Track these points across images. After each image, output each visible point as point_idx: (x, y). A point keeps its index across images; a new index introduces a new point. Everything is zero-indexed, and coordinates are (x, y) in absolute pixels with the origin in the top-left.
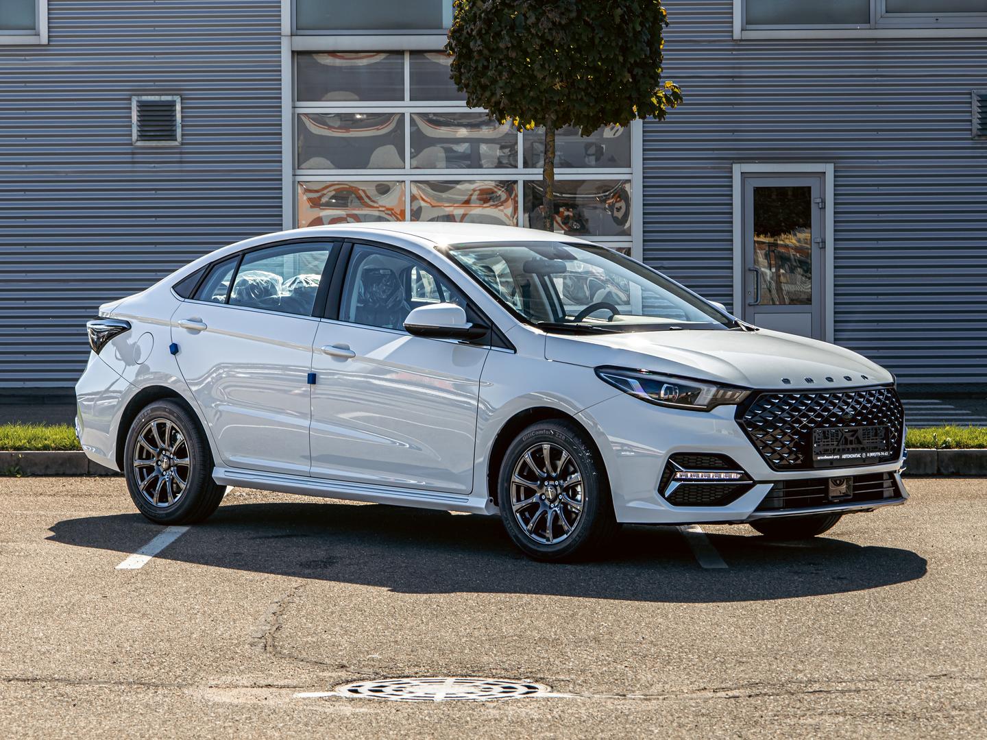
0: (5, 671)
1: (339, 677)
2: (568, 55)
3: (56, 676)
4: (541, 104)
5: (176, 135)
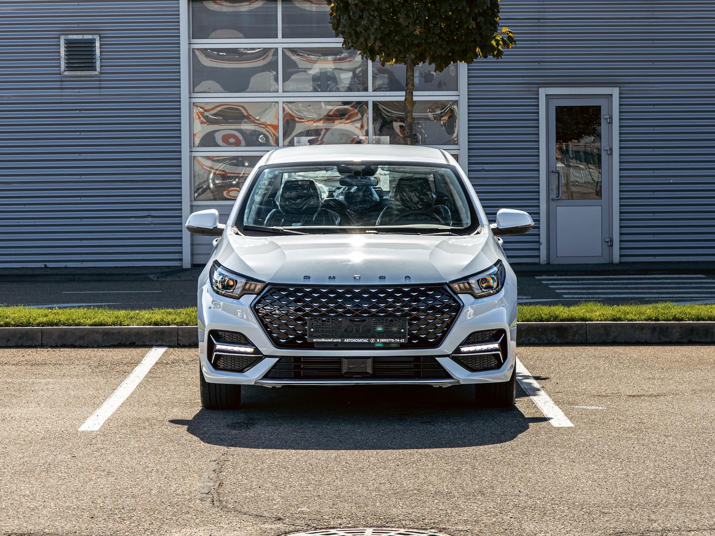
0: (4, 526)
1: (279, 529)
2: (425, 6)
3: (47, 530)
4: (404, 46)
5: (96, 66)
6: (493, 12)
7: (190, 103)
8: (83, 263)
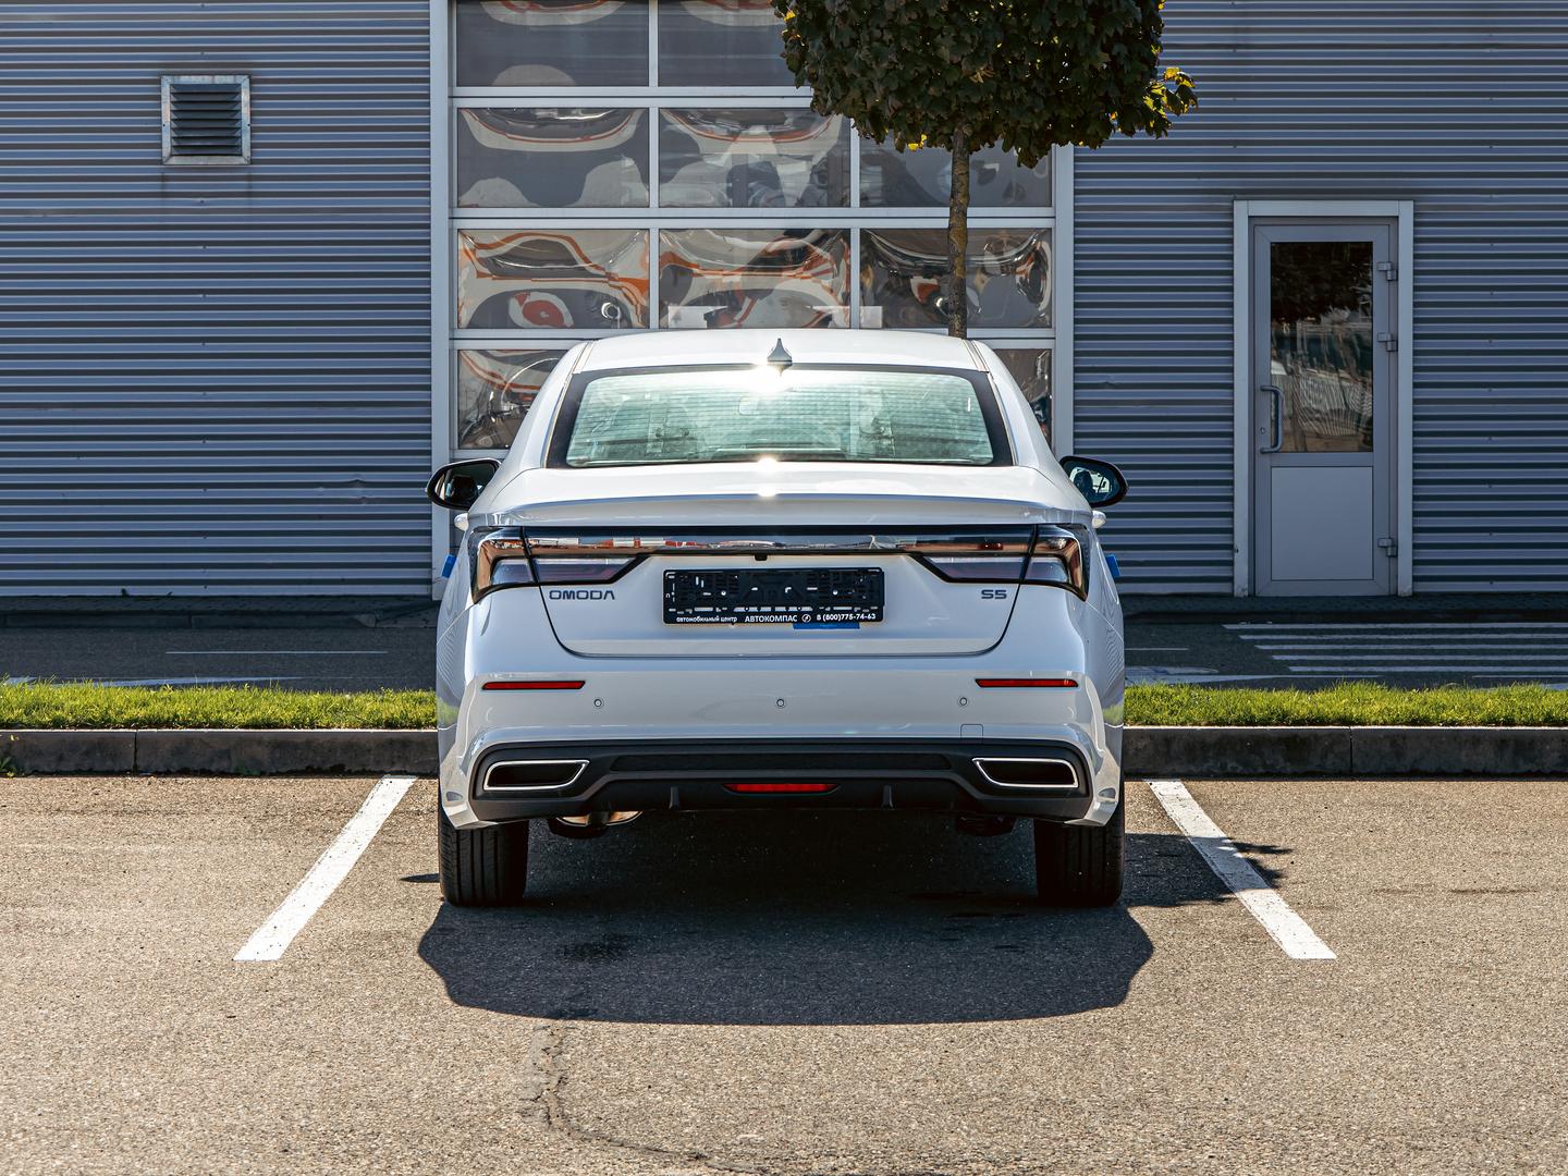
2: (997, 19)
4: (949, 108)
5: (241, 146)
6: (1147, 34)
7: (451, 230)
8: (209, 587)
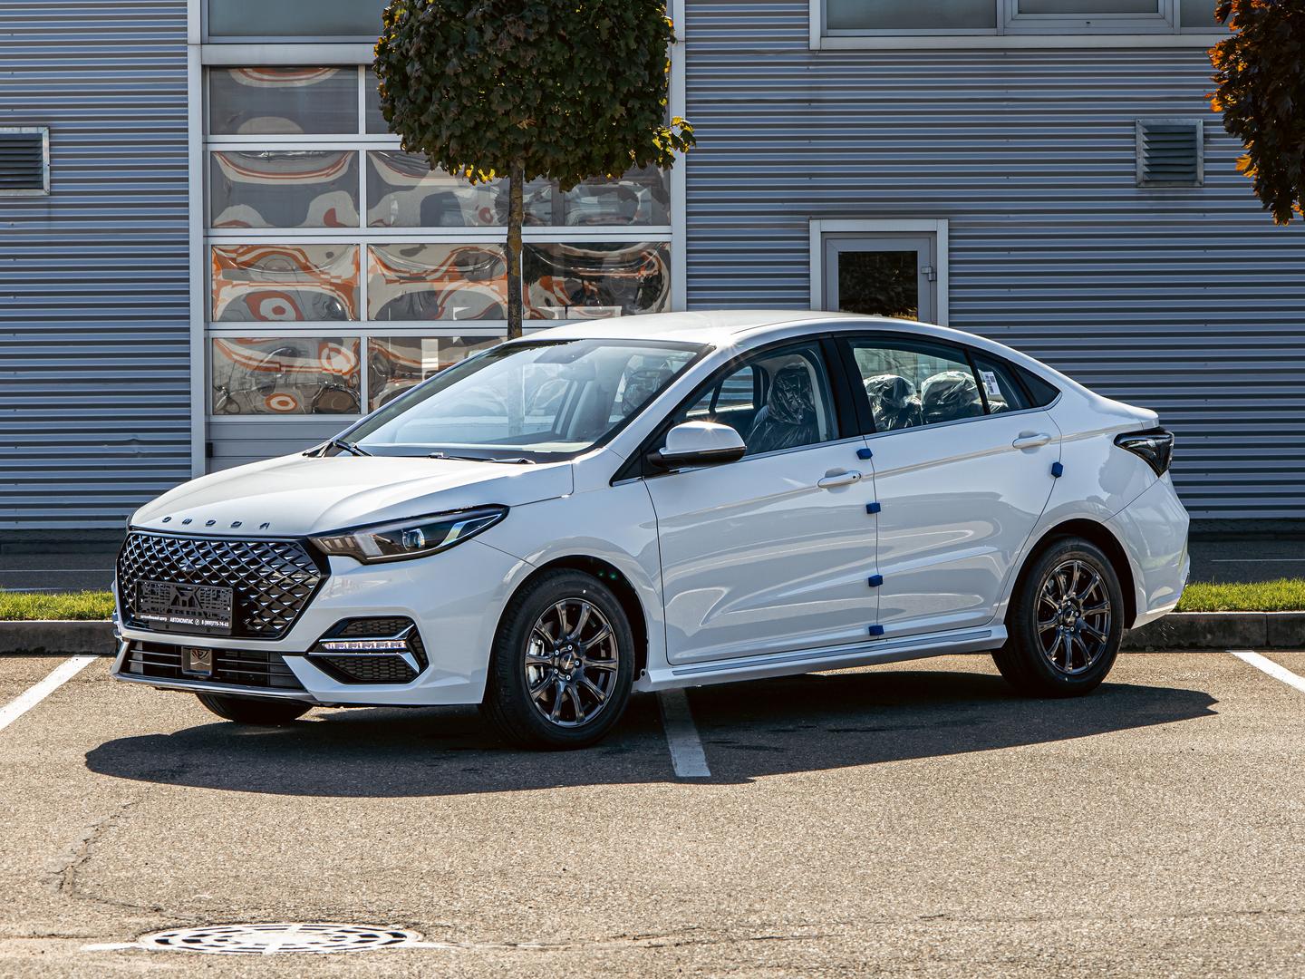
1: (149, 923)
4: (502, 148)
5: (42, 181)
6: (657, 90)
7: (205, 247)
8: (20, 522)
